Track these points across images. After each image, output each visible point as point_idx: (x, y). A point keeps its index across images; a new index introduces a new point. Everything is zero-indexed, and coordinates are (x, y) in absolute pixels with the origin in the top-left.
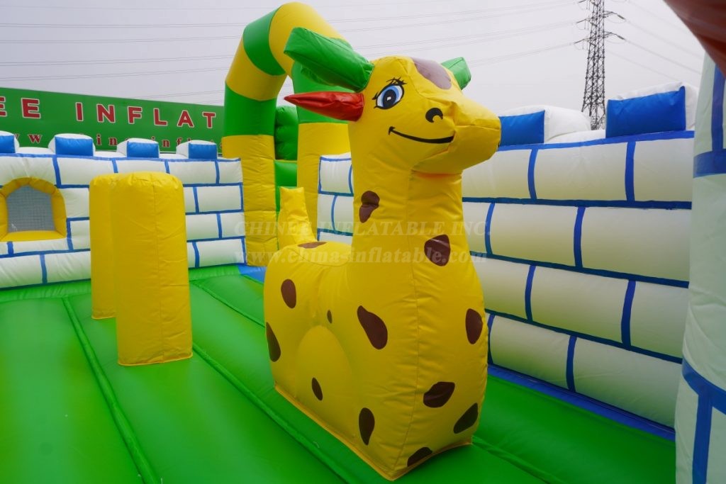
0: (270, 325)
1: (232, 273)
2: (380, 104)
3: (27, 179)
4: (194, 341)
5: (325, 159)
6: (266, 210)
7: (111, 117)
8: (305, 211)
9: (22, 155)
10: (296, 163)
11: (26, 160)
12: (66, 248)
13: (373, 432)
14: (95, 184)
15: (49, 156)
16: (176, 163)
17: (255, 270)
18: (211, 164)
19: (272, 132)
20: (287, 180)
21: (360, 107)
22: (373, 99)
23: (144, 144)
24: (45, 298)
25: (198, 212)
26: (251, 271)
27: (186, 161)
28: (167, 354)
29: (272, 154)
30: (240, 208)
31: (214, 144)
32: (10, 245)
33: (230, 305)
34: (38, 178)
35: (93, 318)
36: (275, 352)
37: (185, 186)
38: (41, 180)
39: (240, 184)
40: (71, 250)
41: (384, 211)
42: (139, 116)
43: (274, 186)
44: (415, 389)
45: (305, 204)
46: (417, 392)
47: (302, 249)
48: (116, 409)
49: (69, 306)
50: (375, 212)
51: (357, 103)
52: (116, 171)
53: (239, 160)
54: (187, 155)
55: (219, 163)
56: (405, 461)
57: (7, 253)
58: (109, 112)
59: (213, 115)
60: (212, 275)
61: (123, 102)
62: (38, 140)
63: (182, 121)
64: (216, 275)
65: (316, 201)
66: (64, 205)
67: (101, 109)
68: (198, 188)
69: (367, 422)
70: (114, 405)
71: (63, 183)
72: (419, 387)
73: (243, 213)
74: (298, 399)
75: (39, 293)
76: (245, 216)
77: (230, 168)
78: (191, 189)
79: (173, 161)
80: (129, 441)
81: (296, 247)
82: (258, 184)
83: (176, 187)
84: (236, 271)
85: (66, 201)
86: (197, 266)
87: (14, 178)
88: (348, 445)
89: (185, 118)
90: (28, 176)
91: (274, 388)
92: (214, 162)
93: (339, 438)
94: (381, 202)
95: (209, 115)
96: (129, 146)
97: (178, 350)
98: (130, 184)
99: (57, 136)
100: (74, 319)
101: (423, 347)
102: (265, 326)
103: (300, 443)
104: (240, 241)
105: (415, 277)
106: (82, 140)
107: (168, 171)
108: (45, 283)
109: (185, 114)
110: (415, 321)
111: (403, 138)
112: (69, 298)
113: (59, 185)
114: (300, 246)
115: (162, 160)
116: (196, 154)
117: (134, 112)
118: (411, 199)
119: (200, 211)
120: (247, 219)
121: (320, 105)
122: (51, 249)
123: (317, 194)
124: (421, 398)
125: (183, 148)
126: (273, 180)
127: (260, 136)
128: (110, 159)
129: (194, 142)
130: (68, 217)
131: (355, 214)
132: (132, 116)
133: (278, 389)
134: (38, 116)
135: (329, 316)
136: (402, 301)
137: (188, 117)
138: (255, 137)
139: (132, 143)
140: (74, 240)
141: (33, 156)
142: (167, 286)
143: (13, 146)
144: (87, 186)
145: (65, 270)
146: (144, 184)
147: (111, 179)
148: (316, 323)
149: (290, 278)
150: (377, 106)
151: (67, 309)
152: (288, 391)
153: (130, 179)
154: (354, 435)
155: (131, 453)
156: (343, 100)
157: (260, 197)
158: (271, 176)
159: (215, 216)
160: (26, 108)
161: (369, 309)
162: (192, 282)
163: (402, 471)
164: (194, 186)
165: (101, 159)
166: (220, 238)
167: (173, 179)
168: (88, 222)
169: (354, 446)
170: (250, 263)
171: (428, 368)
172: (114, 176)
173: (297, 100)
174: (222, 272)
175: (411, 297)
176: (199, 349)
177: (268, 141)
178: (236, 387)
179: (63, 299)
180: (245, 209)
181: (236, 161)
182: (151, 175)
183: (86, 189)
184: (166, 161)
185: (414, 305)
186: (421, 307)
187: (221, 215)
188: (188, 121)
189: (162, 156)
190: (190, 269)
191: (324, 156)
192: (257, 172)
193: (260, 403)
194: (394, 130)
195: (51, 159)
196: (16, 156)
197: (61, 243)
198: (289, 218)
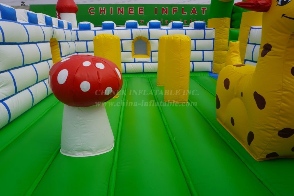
0: (218, 95)
1: (206, 75)
2: (280, 3)
3: (140, 37)
4: (189, 98)
5: (253, 28)
6: (223, 50)
7: (166, 12)
8: (239, 51)
9: (139, 29)
10: (239, 30)
11: (140, 30)
12: (150, 61)
13: (253, 141)
14: (161, 38)
15: (147, 29)
16: (189, 30)
17: (216, 75)
18: (203, 31)
19: (230, 16)
20: (234, 37)
21: (269, 6)
22: (277, 1)
23: (178, 23)
24: (143, 77)
25: (195, 50)
26: (214, 75)
27: (193, 29)
28: (179, 100)
29: (229, 26)
30: (212, 49)
31: (204, 22)
32: (135, 59)
33: (203, 87)
34: (143, 36)
35: (157, 85)
36: (218, 105)
37: (192, 39)
38: (144, 37)
39: (213, 39)
40: (152, 62)
41: (273, 53)
42: (176, 11)
43: (228, 40)
44: (274, 128)
45: (239, 48)
46: (275, 130)
47: (235, 67)
48: (162, 114)
49: (150, 81)
50: (269, 53)
51: (268, 3)
52: (168, 34)
53: (214, 29)
54: (193, 27)
55: (206, 30)
56: (265, 155)
57: (133, 61)
58: (166, 10)
59: (206, 9)
60: (198, 75)
61: (171, 6)
62: (143, 22)
63: (193, 12)
64: (200, 75)
65: (246, 47)
66: (150, 46)
67: (163, 9)
68: (196, 41)
69: (251, 137)
70: (162, 113)
71: (151, 38)
72: (276, 127)
73: (213, 51)
74: (225, 124)
75: (142, 76)
76: (214, 53)
77: (210, 32)
78: (194, 41)
79: (188, 29)
80: (166, 125)
81: (232, 66)
82: (221, 39)
83: (188, 40)
84: (208, 74)
85: (151, 45)
86: (193, 71)
87: (137, 36)
88: (242, 145)
89: (194, 11)
90: (141, 36)
91: (216, 119)
92: (203, 30)
93: (238, 141)
94: (272, 49)
95: (204, 9)
96: (173, 24)
97: (183, 100)
98: (173, 39)
99: (150, 21)
100: (152, 85)
101: (282, 112)
102: (216, 96)
103: (223, 140)
104: (211, 62)
105: (283, 82)
106: (157, 22)
107: (186, 34)
108: (143, 73)
109: (194, 9)
110: (280, 101)
111: (288, 19)
112: (150, 78)
113: (149, 39)
114: (234, 65)
115: (184, 29)
116: (197, 27)
117: (175, 10)
118: (288, 47)
119: (196, 50)
120: (215, 54)
121: (250, 6)
122: (145, 61)
123: (247, 44)
124: (277, 133)
125: (192, 24)
126: (228, 38)
127: (225, 18)
128: (166, 29)
129: (197, 22)
130: (152, 50)
131: (259, 53)
132: (174, 11)
133: (218, 120)
134: (143, 13)
135: (242, 94)
136: (275, 92)
137: (195, 10)
138: (222, 19)
139: (174, 23)
140: (153, 58)
141: (142, 29)
142: (182, 76)
143: (137, 25)
144: (158, 39)
145: (149, 68)
146: (178, 39)
147: (166, 37)
148: (236, 96)
149: (228, 78)
150: (278, 5)
151: (149, 81)
152: (221, 121)
153: (173, 37)
154: (245, 141)
155: (166, 128)
156: (261, 3)
157: (221, 45)
158: (228, 36)
159: (202, 52)
160: (140, 11)
161: (259, 93)
162: (191, 77)
163: (263, 159)
164: (195, 40)
165: (163, 29)
166: (203, 61)
167: (188, 37)
168: (158, 52)
169: (244, 145)
170: (214, 71)
171: (282, 121)
172: (167, 36)
173: (239, 5)
174: (202, 74)
175: (279, 90)
176: (190, 100)
177: (228, 20)
178: (202, 115)
179: (148, 78)
180: (214, 49)
181: (213, 29)
182: (180, 36)
183: (158, 40)
184: (185, 30)
185: (281, 94)
186: (284, 95)
187: (204, 52)
188: (195, 12)
189: (184, 28)
190: (190, 72)
191: (253, 27)
192: (222, 34)
193: (210, 123)
194: (285, 15)
195: (148, 30)
196: (138, 29)
197: (149, 59)
198: (231, 54)
